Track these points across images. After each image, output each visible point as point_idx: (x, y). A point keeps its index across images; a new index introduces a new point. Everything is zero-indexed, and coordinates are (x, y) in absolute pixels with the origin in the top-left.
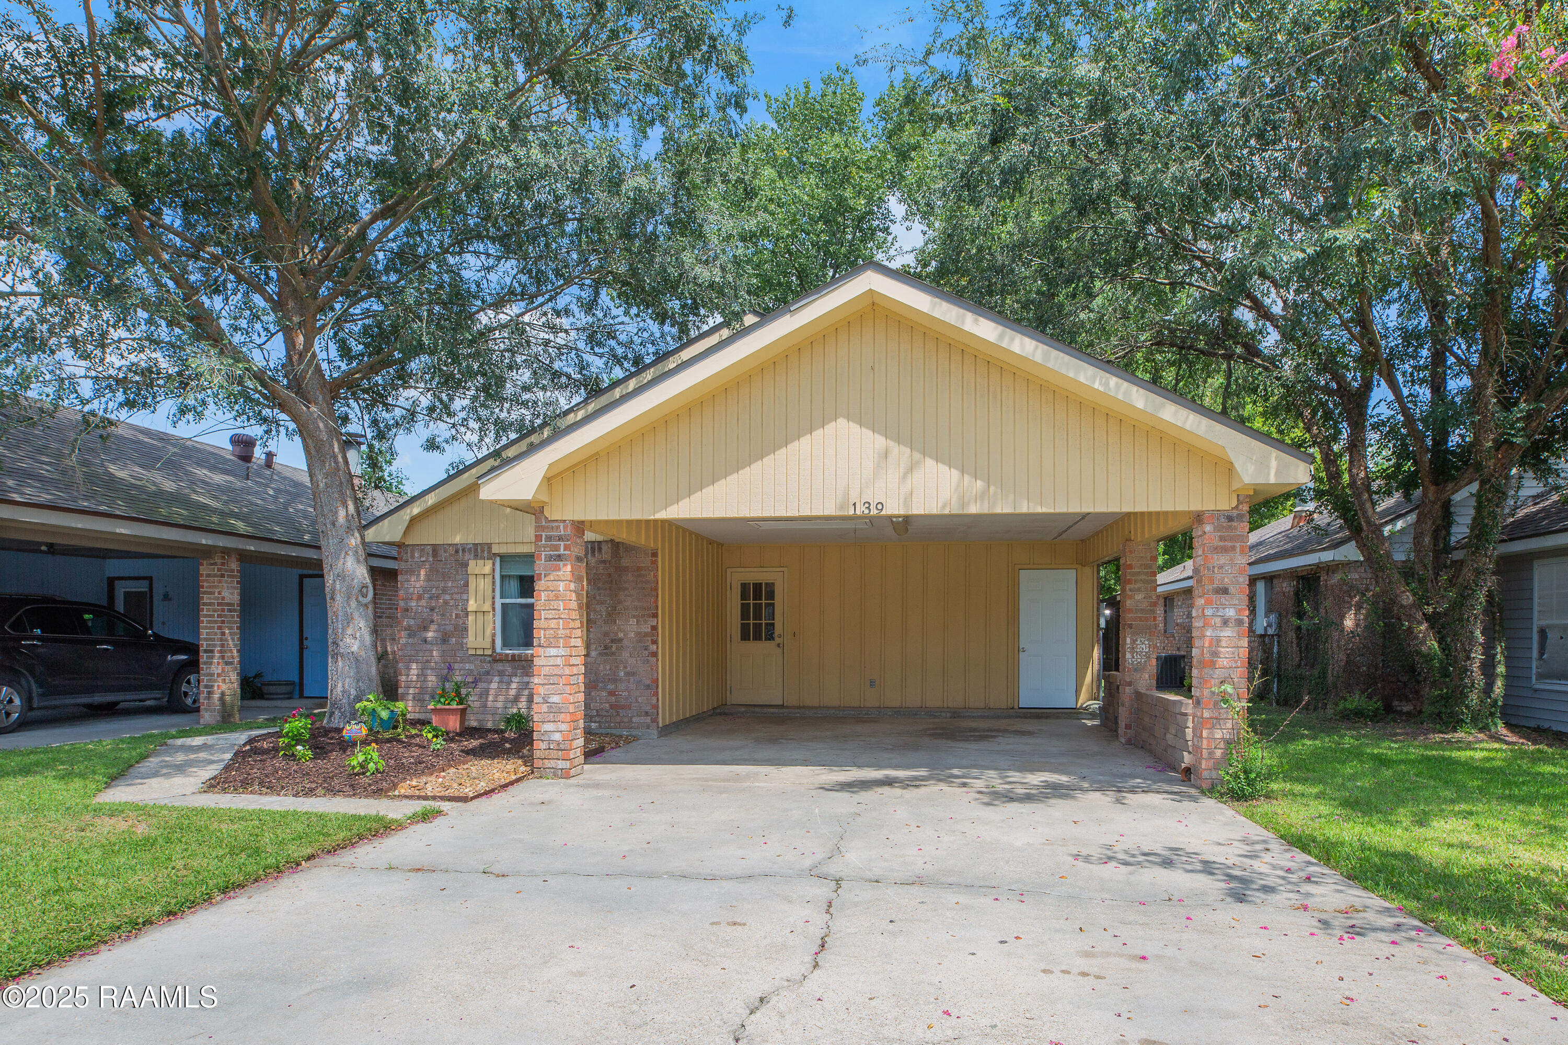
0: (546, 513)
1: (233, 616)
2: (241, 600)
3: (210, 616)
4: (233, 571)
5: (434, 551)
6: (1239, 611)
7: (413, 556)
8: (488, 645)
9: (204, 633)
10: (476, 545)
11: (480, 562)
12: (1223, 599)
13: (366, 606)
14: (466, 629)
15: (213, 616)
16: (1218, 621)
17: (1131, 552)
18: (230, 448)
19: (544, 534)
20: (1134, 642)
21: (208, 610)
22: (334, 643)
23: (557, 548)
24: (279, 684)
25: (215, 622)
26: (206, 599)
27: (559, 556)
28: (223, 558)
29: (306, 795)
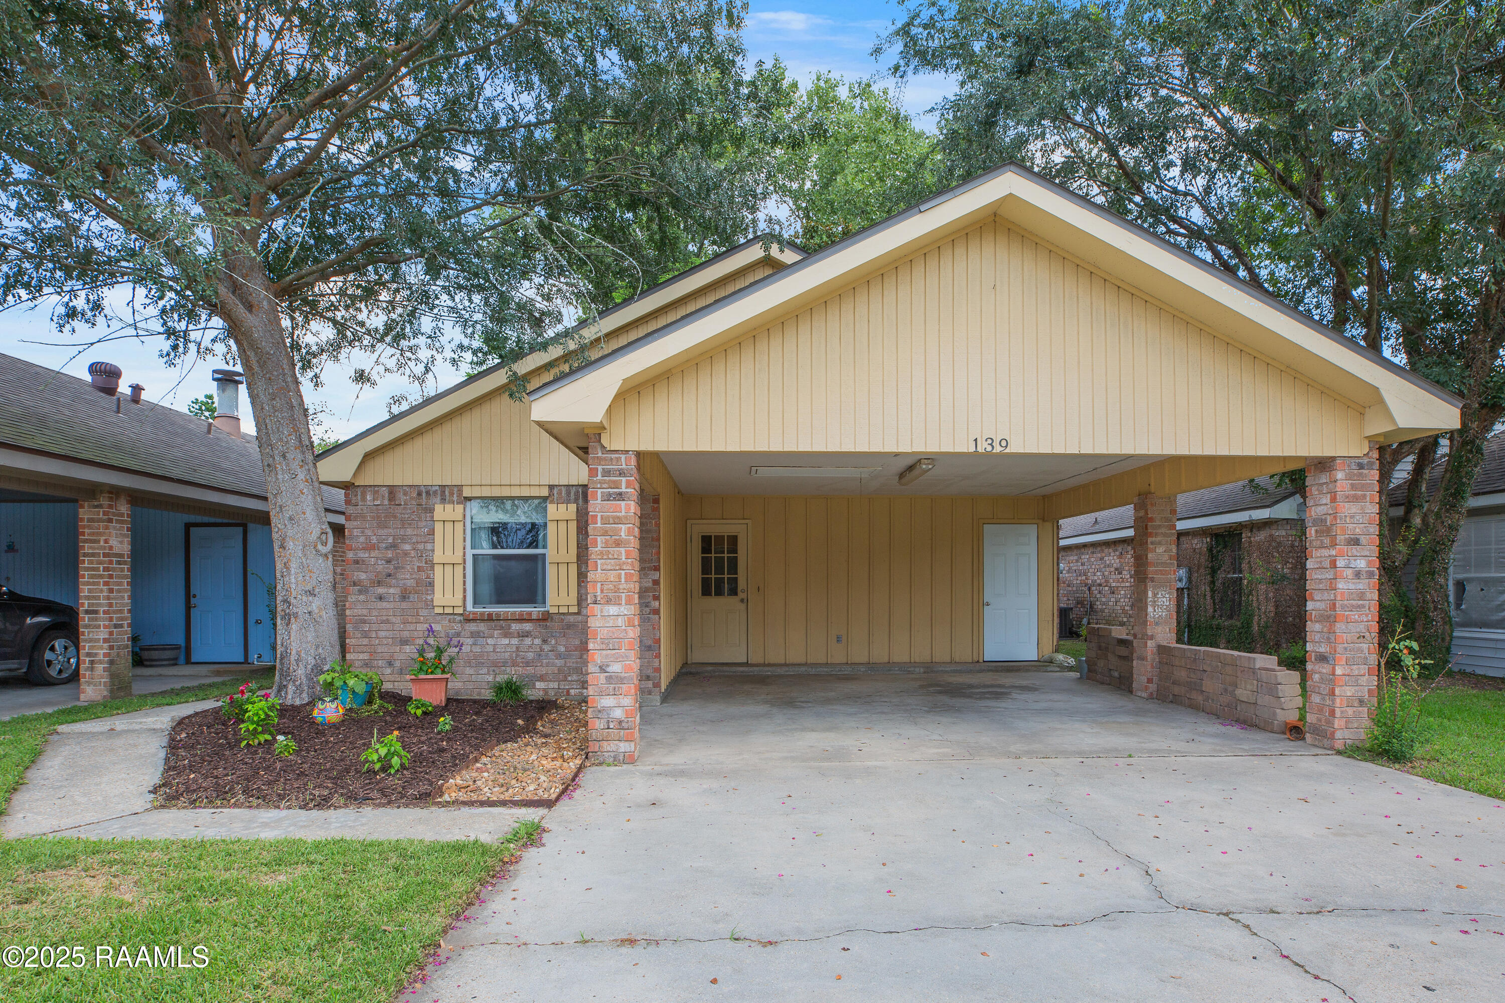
0: (605, 441)
1: (122, 570)
2: (132, 551)
3: (94, 569)
4: (122, 515)
5: (391, 493)
6: (1369, 563)
7: (364, 499)
8: (460, 603)
9: (84, 591)
10: (443, 487)
11: (449, 507)
12: (1355, 550)
13: (326, 556)
14: (431, 584)
15: (98, 569)
16: (1349, 573)
17: (1152, 505)
18: (88, 378)
19: (600, 468)
20: (1155, 595)
21: (91, 562)
22: (285, 601)
23: (617, 485)
24: (164, 647)
25: (101, 576)
26: (87, 548)
27: (620, 494)
28: (111, 499)
29: (319, 806)
